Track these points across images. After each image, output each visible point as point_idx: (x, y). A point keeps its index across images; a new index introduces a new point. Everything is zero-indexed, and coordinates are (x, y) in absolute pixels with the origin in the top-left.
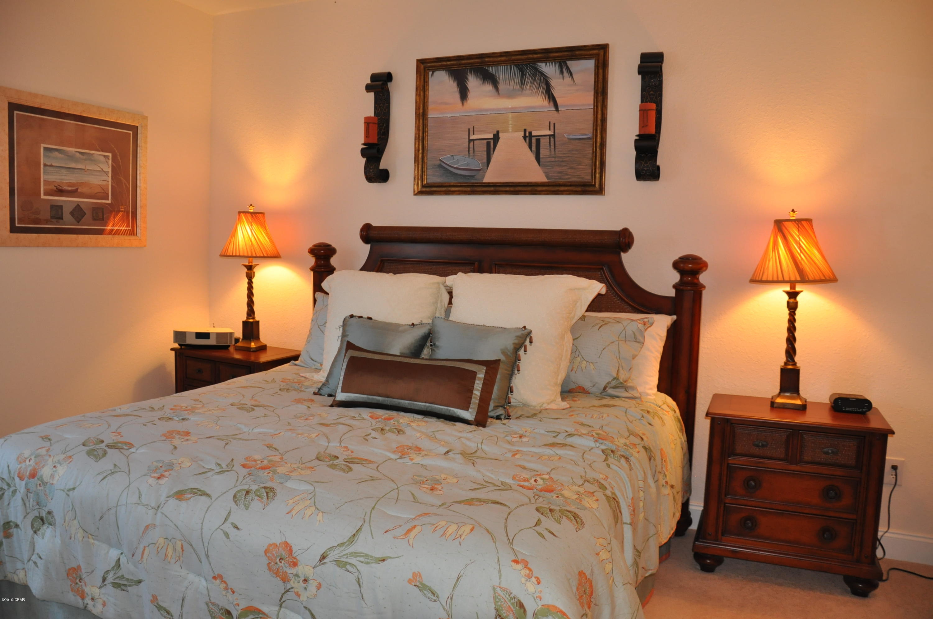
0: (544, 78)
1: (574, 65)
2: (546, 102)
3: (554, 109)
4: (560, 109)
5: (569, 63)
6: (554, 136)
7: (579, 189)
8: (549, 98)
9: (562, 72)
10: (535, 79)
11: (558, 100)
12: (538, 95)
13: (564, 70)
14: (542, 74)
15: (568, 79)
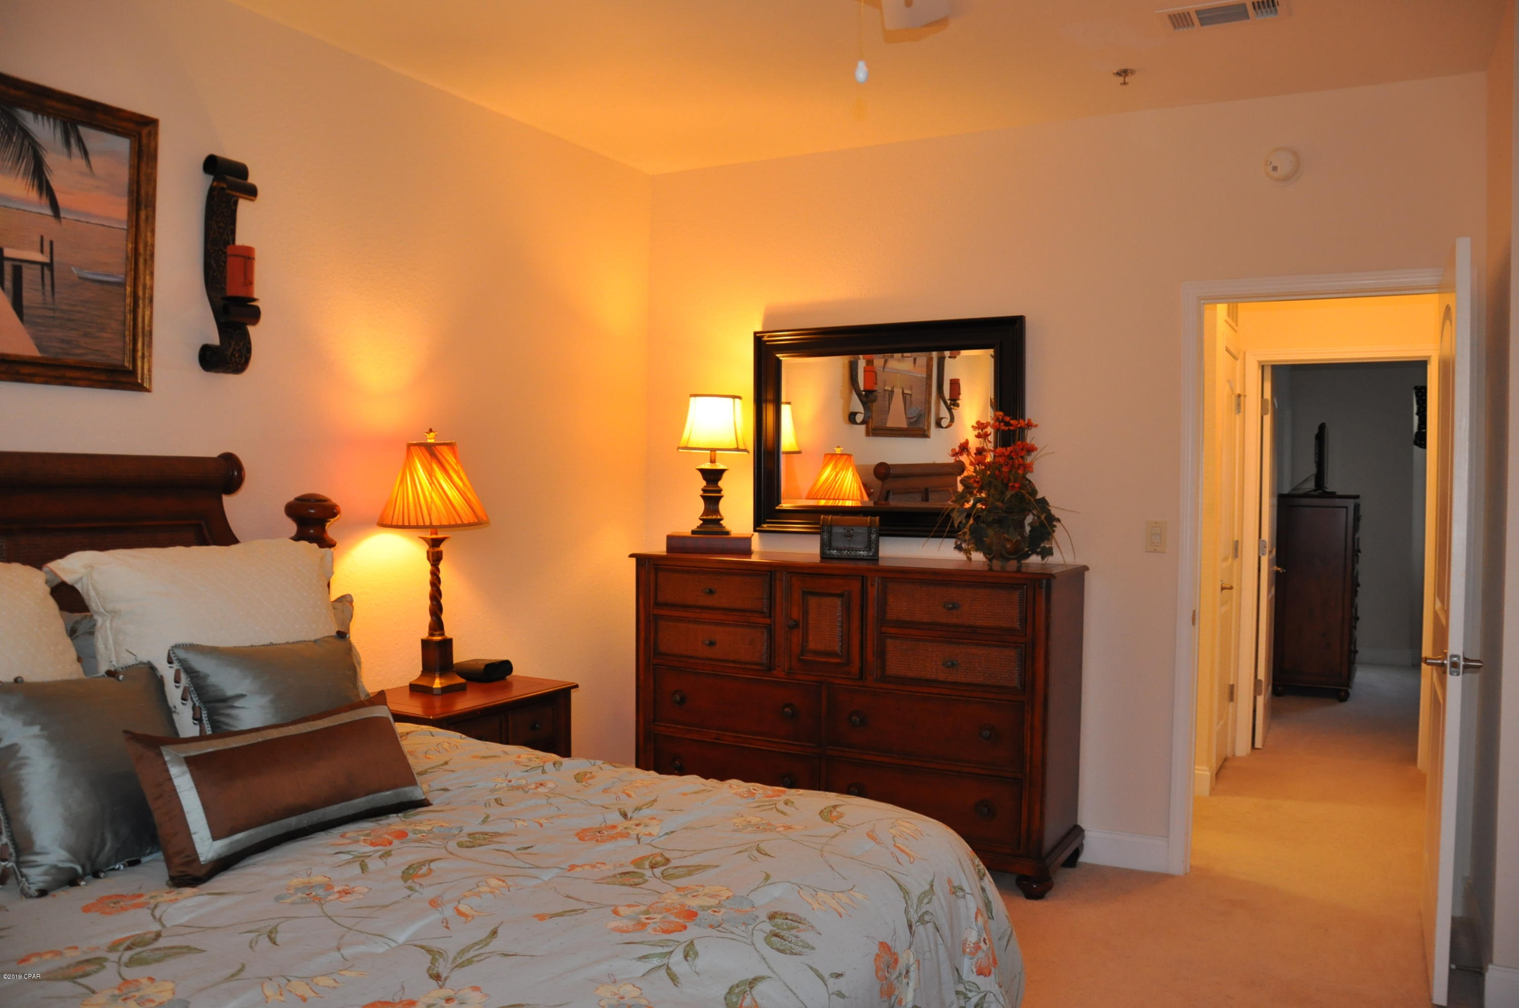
0: (30, 144)
1: (94, 139)
2: (34, 195)
3: (49, 212)
4: (62, 215)
5: (83, 130)
6: (50, 266)
7: (103, 377)
8: (40, 189)
9: (68, 144)
10: (10, 138)
11: (59, 197)
12: (18, 174)
13: (73, 141)
14: (26, 134)
15: (78, 161)
